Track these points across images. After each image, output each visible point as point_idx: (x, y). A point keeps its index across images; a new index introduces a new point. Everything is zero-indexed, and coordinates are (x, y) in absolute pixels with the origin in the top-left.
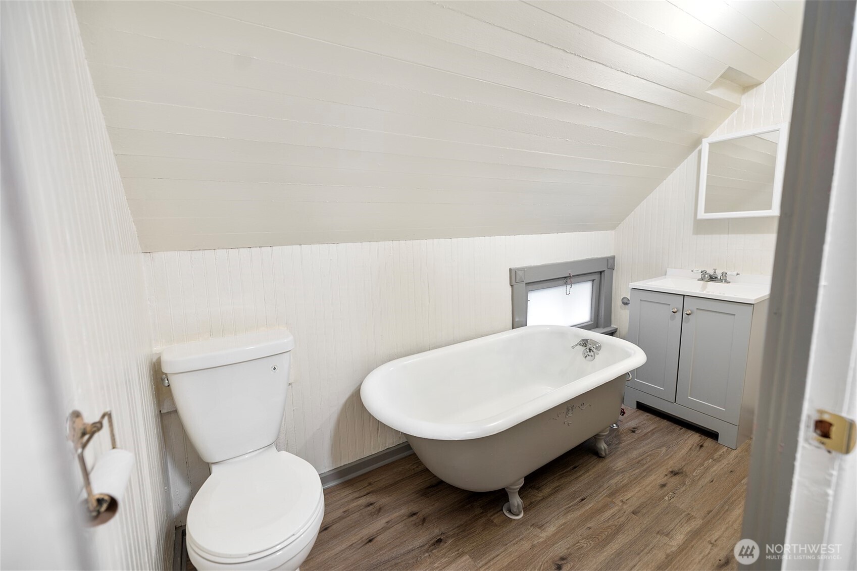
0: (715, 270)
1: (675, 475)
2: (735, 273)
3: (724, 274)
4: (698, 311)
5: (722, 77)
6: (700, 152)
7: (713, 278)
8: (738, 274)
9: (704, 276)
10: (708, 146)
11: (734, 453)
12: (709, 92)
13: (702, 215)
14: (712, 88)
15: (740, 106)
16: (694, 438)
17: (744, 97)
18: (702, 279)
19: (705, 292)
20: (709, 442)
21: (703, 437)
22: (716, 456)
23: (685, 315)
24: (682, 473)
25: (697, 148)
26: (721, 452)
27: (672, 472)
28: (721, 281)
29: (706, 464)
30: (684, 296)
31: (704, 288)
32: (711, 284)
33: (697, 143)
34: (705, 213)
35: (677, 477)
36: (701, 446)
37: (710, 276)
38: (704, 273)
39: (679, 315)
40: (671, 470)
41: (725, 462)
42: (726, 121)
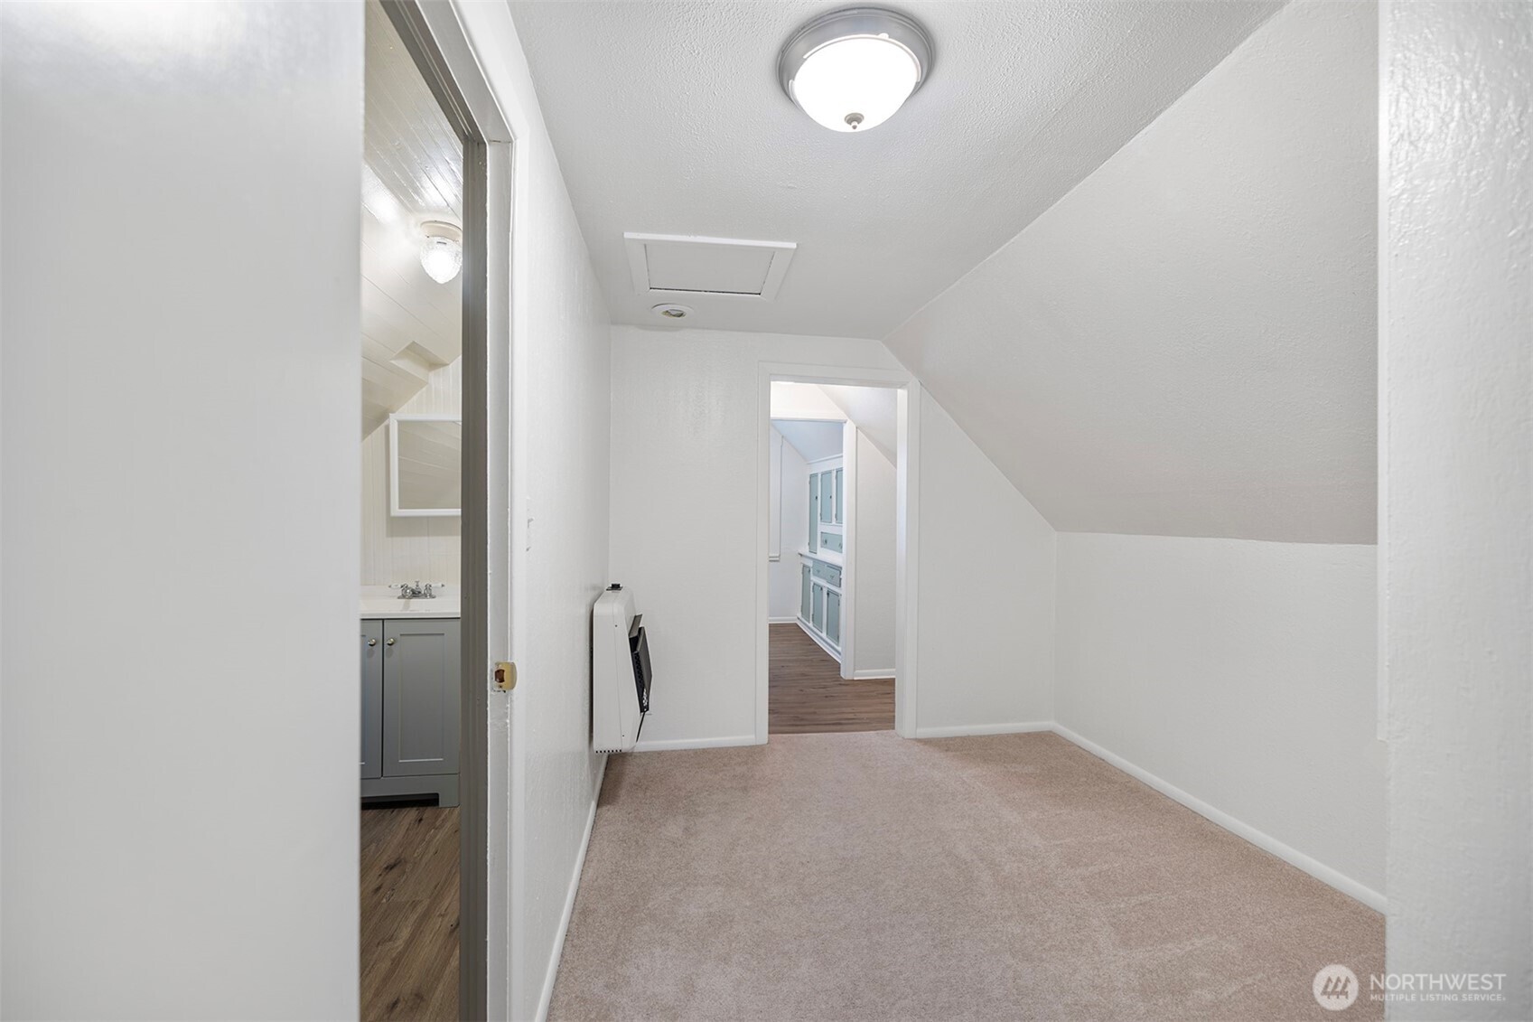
0: (417, 582)
1: (391, 869)
2: (440, 585)
3: (428, 587)
4: (403, 638)
5: (407, 348)
6: (387, 428)
7: (416, 594)
8: (443, 586)
9: (406, 592)
10: (396, 424)
11: (457, 811)
12: (393, 362)
13: (396, 511)
14: (396, 358)
15: (427, 383)
16: (411, 814)
17: (432, 374)
18: (403, 596)
19: (408, 612)
20: (429, 812)
21: (421, 809)
22: (438, 824)
23: (386, 647)
24: (400, 862)
25: (383, 422)
26: (443, 816)
27: (386, 868)
28: (425, 596)
29: (427, 838)
30: (383, 620)
31: (406, 607)
32: (414, 601)
33: (383, 416)
34: (400, 508)
35: (395, 870)
36: (421, 820)
37: (413, 590)
38: (404, 587)
39: (378, 648)
40: (385, 866)
41: (448, 825)
42: (415, 398)
